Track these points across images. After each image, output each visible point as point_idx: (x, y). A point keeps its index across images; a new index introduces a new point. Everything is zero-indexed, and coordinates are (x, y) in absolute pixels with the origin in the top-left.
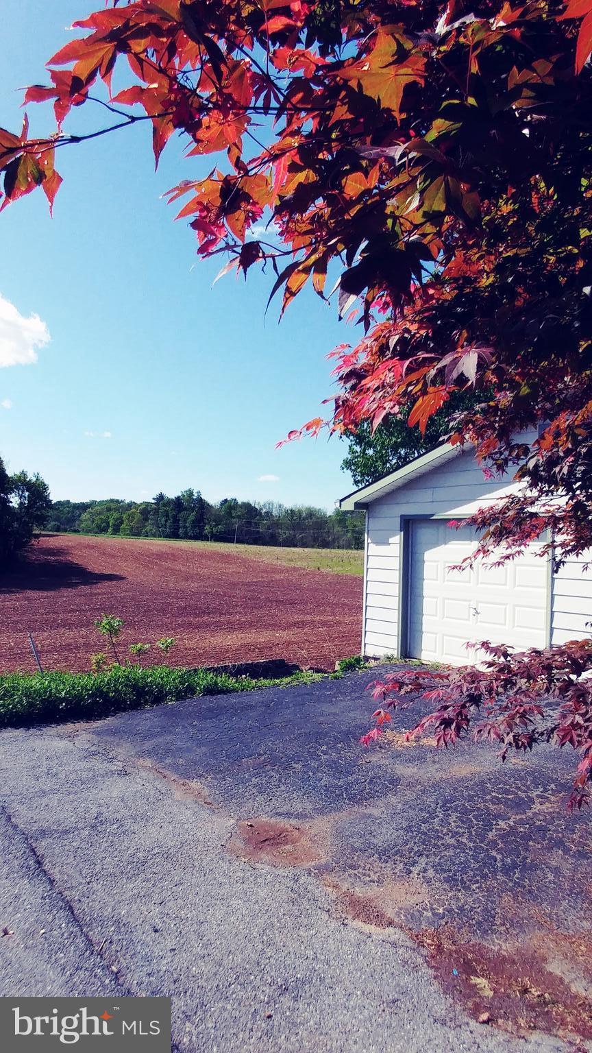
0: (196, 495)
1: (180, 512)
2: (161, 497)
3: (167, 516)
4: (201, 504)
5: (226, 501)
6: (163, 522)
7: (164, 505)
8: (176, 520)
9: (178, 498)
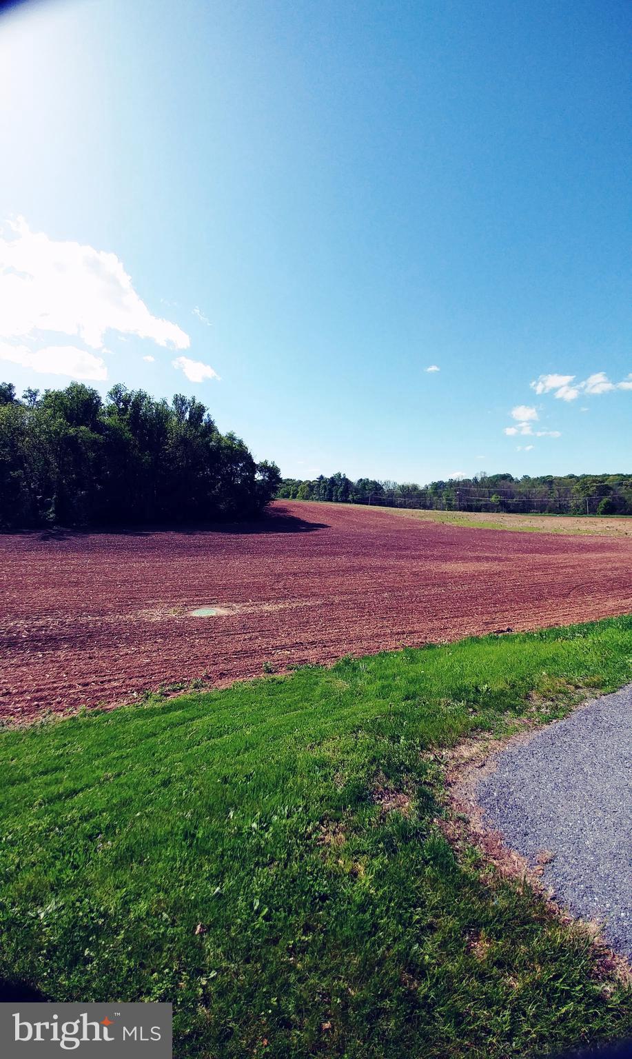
0: (342, 477)
1: (333, 486)
2: (322, 477)
3: (325, 489)
4: (347, 482)
5: (361, 480)
6: (323, 492)
7: (324, 482)
8: (331, 491)
9: (332, 478)
